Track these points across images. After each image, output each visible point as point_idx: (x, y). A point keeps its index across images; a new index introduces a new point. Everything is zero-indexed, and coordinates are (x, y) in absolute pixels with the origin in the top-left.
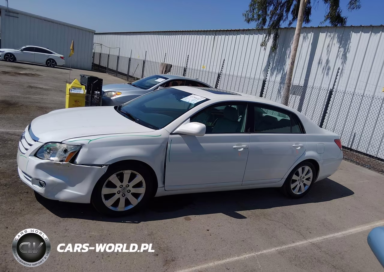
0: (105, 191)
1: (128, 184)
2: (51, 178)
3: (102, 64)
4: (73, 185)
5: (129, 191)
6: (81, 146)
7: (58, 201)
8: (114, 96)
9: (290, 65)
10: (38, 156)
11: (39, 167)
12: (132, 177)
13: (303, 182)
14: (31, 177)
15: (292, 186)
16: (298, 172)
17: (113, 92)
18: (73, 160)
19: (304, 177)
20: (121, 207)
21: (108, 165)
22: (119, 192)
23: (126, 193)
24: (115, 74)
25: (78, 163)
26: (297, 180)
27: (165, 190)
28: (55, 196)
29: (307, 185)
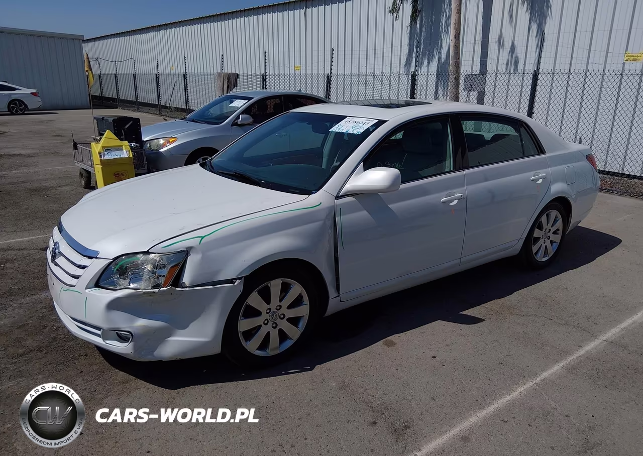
0: (244, 325)
1: (279, 304)
2: (141, 323)
3: (106, 94)
4: (184, 326)
5: (282, 316)
6: (187, 251)
7: (160, 362)
8: (163, 146)
9: (454, 39)
10: (103, 286)
11: (113, 305)
12: (285, 288)
13: (549, 239)
14: (99, 329)
15: (535, 249)
16: (541, 223)
17: (161, 140)
18: (177, 281)
19: (550, 230)
20: (275, 348)
21: (242, 277)
22: (266, 322)
23: (278, 321)
24: (135, 107)
25: (187, 284)
26: (540, 238)
27: (341, 301)
28: (156, 353)
29: (556, 242)
